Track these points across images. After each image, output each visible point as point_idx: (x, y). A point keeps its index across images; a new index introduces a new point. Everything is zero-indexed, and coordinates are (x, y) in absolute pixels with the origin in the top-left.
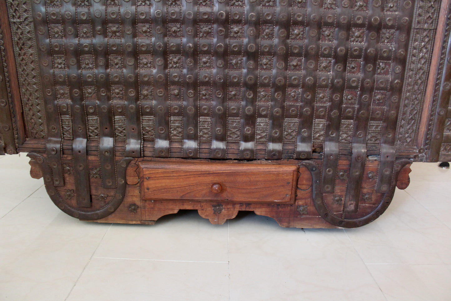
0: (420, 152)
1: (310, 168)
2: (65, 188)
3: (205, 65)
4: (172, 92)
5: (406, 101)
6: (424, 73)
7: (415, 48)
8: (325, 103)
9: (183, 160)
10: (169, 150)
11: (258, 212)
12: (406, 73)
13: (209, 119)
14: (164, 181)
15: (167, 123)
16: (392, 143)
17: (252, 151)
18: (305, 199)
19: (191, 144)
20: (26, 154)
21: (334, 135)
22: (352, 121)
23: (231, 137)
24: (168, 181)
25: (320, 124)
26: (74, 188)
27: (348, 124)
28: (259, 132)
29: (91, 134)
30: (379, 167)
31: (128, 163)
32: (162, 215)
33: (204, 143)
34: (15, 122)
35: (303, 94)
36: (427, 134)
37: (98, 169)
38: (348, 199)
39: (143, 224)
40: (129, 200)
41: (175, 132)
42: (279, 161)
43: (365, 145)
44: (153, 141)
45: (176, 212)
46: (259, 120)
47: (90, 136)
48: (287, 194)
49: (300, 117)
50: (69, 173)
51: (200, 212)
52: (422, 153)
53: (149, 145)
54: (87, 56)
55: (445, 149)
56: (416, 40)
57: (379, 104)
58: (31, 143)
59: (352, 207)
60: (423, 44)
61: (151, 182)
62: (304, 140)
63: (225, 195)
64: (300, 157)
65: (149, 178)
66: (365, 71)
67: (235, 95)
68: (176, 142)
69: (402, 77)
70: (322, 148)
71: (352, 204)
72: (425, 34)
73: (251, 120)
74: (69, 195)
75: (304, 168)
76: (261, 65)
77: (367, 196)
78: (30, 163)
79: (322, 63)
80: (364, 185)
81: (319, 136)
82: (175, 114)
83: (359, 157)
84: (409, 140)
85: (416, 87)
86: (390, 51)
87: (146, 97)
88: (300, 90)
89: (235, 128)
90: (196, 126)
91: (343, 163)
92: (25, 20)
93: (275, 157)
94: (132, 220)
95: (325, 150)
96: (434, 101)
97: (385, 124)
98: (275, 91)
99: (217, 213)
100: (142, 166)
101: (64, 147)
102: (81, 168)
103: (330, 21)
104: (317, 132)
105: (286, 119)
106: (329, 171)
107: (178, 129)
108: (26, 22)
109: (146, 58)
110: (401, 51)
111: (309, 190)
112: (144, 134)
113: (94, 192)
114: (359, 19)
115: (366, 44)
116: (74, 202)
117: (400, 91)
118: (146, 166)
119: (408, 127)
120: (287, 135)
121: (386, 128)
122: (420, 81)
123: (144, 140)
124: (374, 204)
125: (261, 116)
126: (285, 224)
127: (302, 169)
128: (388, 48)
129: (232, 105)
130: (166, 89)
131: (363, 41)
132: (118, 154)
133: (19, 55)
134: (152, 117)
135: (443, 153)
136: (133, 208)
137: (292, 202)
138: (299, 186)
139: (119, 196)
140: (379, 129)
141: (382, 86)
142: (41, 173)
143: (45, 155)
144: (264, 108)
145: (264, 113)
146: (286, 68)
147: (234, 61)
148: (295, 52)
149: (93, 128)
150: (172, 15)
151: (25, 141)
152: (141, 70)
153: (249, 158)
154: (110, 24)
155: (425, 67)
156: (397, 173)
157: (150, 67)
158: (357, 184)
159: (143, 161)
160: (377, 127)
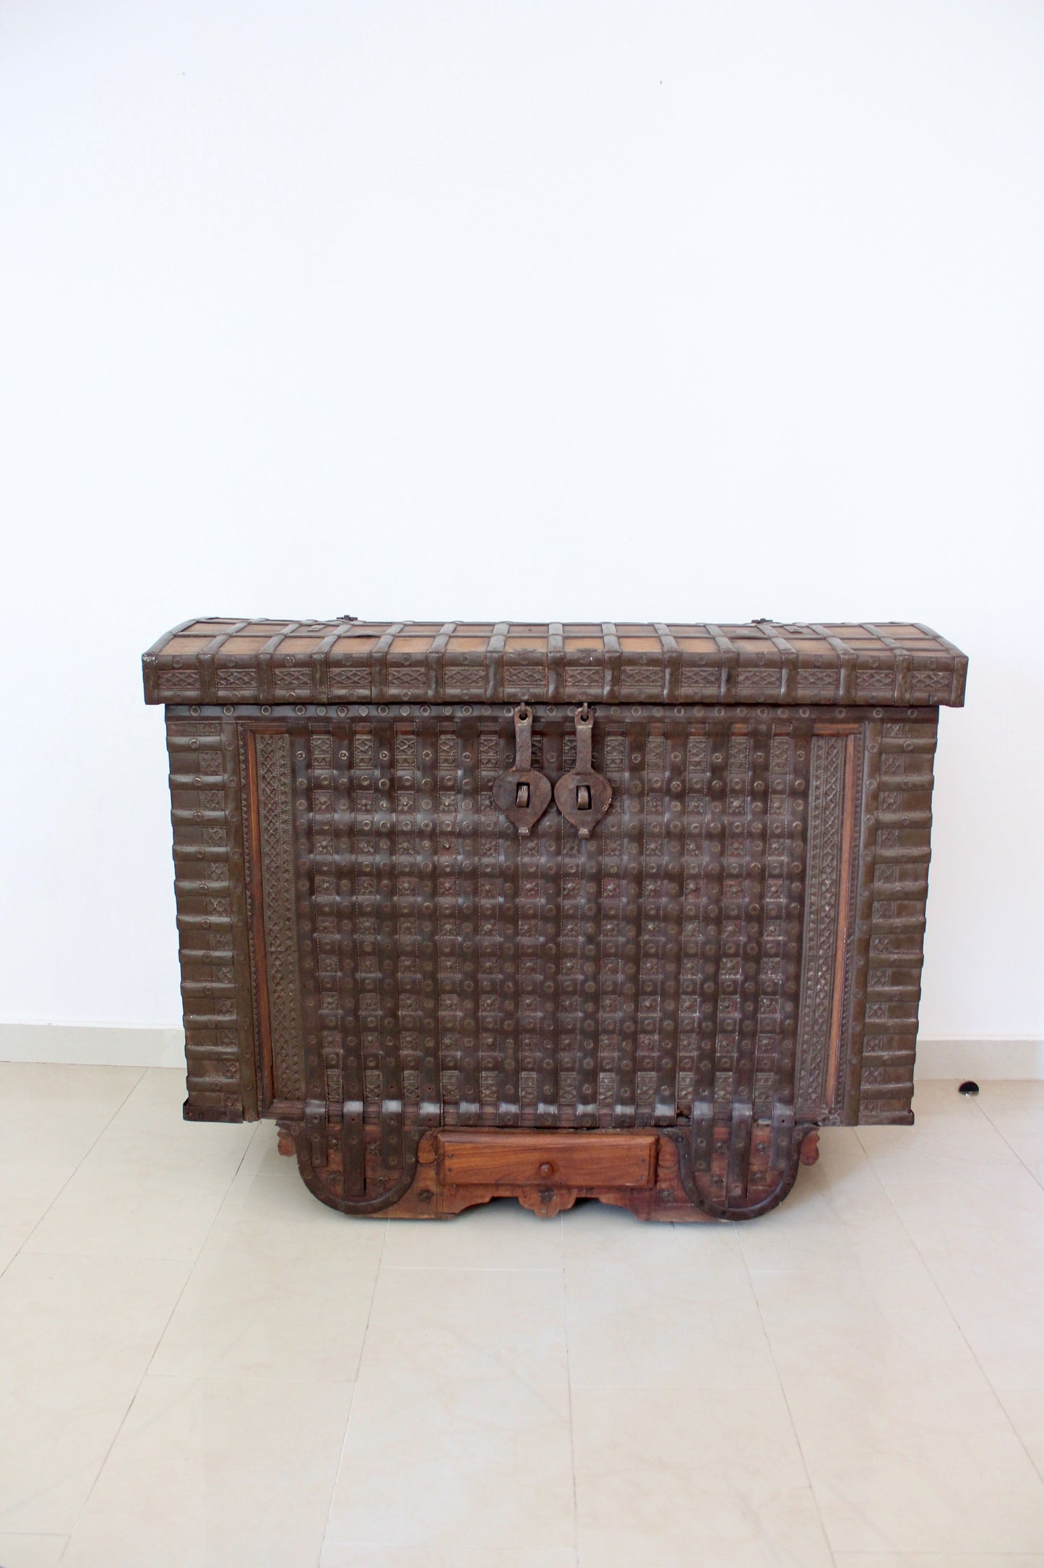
0: (831, 1113)
1: (675, 1139)
2: (328, 1169)
3: (530, 1008)
4: (485, 1042)
5: (805, 1046)
6: (824, 1010)
7: (808, 979)
8: (691, 1051)
9: (498, 1130)
10: (479, 1116)
11: (604, 1198)
12: (800, 1011)
13: (534, 1075)
14: (473, 1159)
15: (477, 1080)
16: (789, 1101)
17: (592, 1116)
18: (670, 1180)
19: (507, 1108)
20: (274, 1121)
21: (706, 1093)
22: (731, 1073)
23: (564, 1097)
24: (478, 1159)
25: (686, 1079)
26: (341, 1168)
27: (725, 1079)
28: (602, 1090)
29: (369, 1095)
30: (772, 1135)
31: (422, 1134)
32: (467, 1204)
33: (527, 1106)
34: (262, 1079)
35: (660, 1043)
36: (838, 1089)
37: (378, 1143)
38: (731, 1180)
39: (440, 1217)
40: (420, 1184)
41: (488, 1092)
42: (631, 1130)
43: (750, 1106)
44: (456, 1103)
45: (487, 1200)
46: (602, 1075)
47: (367, 1097)
48: (642, 1176)
49: (658, 1071)
50: (335, 1148)
51: (521, 1200)
52: (834, 1114)
53: (451, 1109)
54: (368, 995)
55: (866, 1108)
56: (809, 970)
57: (766, 1051)
58: (280, 1106)
59: (737, 1191)
60: (820, 974)
61: (455, 1160)
62: (664, 1101)
63: (557, 1177)
64: (659, 1124)
65: (452, 1155)
66: (743, 1011)
67: (569, 1045)
68: (488, 1105)
69: (795, 1016)
70: (690, 1108)
71: (738, 1186)
72: (821, 961)
73: (591, 1075)
74: (333, 1180)
75: (666, 1139)
76: (603, 1006)
77: (758, 1175)
78: (279, 1134)
79: (685, 1002)
80: (753, 1160)
81: (686, 1094)
82: (487, 1069)
83: (742, 1121)
84: (814, 1096)
85: (816, 1028)
86: (776, 984)
87: (448, 1047)
88: (656, 1037)
89: (570, 1085)
90: (516, 1086)
91: (720, 1131)
92: (287, 949)
93: (626, 1124)
94: (422, 1213)
95: (695, 1113)
96: (842, 1046)
97: (777, 1077)
98: (623, 1040)
99: (545, 1201)
100: (443, 1138)
101: (331, 1112)
102: (355, 1142)
103: (692, 951)
104: (683, 1089)
105: (639, 1073)
106: (701, 1142)
107: (491, 1088)
108: (288, 952)
109: (449, 1000)
110: (791, 985)
111: (676, 1168)
112: (444, 1096)
113: (369, 1173)
114: (730, 948)
115: (742, 978)
116: (339, 1189)
117: (794, 1033)
118: (449, 1139)
119: (811, 1079)
120: (641, 1094)
121: (780, 1082)
122: (821, 1021)
123: (444, 1103)
124: (770, 1186)
125: (604, 1070)
126: (645, 1216)
127: (662, 1141)
128: (772, 980)
129: (566, 1057)
130: (477, 1038)
131: (737, 973)
132: (408, 1122)
133: (275, 991)
134: (456, 1072)
135: (864, 1114)
136: (426, 1196)
137: (651, 1185)
138: (660, 1163)
139: (407, 1180)
140: (770, 1083)
141: (768, 1028)
142: (294, 1149)
143: (302, 1124)
144: (608, 1061)
145: (608, 1067)
146: (636, 1010)
147: (568, 1003)
148: (649, 989)
149: (372, 1087)
150: (486, 948)
151: (272, 1103)
152: (443, 1013)
153: (590, 1126)
154: (403, 958)
155: (826, 1002)
156: (800, 1144)
157: (455, 1010)
158: (743, 1160)
159: (443, 1131)
160: (767, 1080)
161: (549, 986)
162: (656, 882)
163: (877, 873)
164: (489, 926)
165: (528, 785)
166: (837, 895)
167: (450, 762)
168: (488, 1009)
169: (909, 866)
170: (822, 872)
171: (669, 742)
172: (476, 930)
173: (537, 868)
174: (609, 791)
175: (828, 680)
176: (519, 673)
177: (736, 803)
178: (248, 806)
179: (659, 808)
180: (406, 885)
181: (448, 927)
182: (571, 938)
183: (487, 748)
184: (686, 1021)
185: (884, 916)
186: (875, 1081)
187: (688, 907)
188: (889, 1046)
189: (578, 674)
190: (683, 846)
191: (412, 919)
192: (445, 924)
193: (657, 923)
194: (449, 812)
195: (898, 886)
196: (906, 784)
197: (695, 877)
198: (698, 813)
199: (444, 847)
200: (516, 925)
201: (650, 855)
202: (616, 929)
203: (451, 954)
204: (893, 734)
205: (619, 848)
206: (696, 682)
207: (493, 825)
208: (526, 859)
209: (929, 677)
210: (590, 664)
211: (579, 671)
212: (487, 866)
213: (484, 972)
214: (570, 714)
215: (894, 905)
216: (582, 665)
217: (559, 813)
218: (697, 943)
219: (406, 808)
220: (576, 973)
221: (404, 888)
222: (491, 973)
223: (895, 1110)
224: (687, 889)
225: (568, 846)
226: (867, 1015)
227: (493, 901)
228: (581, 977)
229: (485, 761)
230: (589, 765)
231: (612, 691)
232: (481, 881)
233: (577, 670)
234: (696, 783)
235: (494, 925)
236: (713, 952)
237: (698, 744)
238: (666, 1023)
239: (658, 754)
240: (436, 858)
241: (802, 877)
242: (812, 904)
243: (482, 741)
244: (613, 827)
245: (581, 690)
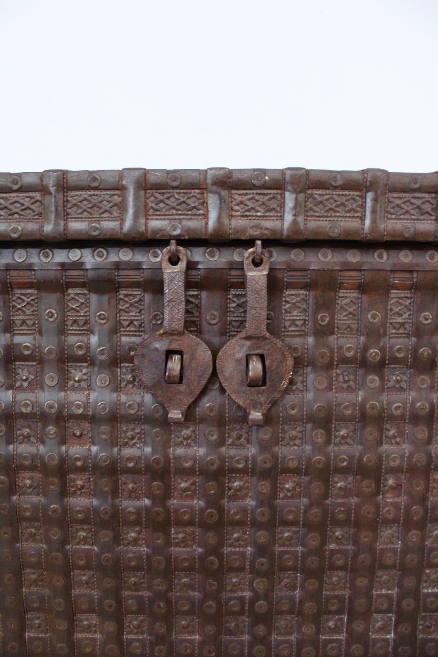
3: (186, 630)
76: (277, 628)
79: (378, 621)
109: (87, 620)
146: (318, 632)
147: (233, 624)
148: (334, 608)
150: (130, 560)
152: (79, 635)
154: (28, 570)
157: (95, 632)
161: (211, 607)
162: (346, 478)
164: (133, 535)
165: (180, 353)
167: (81, 323)
168: (135, 631)
171: (365, 297)
172: (117, 539)
173: (195, 462)
174: (290, 362)
176: (168, 198)
179: (351, 383)
180: (28, 482)
181: (82, 534)
182: (237, 549)
183: (128, 305)
184: (379, 644)
187: (387, 509)
189: (249, 200)
190: (381, 431)
191: (37, 524)
192: (78, 530)
193: (346, 529)
194: (80, 389)
197: (396, 471)
198: (401, 389)
199: (74, 435)
200: (167, 534)
201: (340, 444)
202: (295, 536)
203: (87, 567)
205: (300, 435)
206: (407, 212)
207: (136, 407)
208: (180, 451)
210: (264, 186)
211: (250, 196)
212: (129, 459)
213: (129, 589)
214: (237, 258)
216: (254, 187)
217: (223, 390)
218: (394, 551)
219: (25, 384)
220: (242, 590)
221: (25, 485)
222: (137, 590)
224: (384, 486)
225: (234, 434)
227: (137, 503)
228: (247, 594)
229: (126, 323)
230: (264, 327)
231: (295, 223)
232: (123, 478)
233: (246, 194)
234: (399, 350)
235: (139, 533)
236: (415, 562)
237: (401, 301)
238: (354, 647)
239: (350, 313)
240: (64, 448)
243: (121, 296)
244: (293, 409)
245: (253, 223)
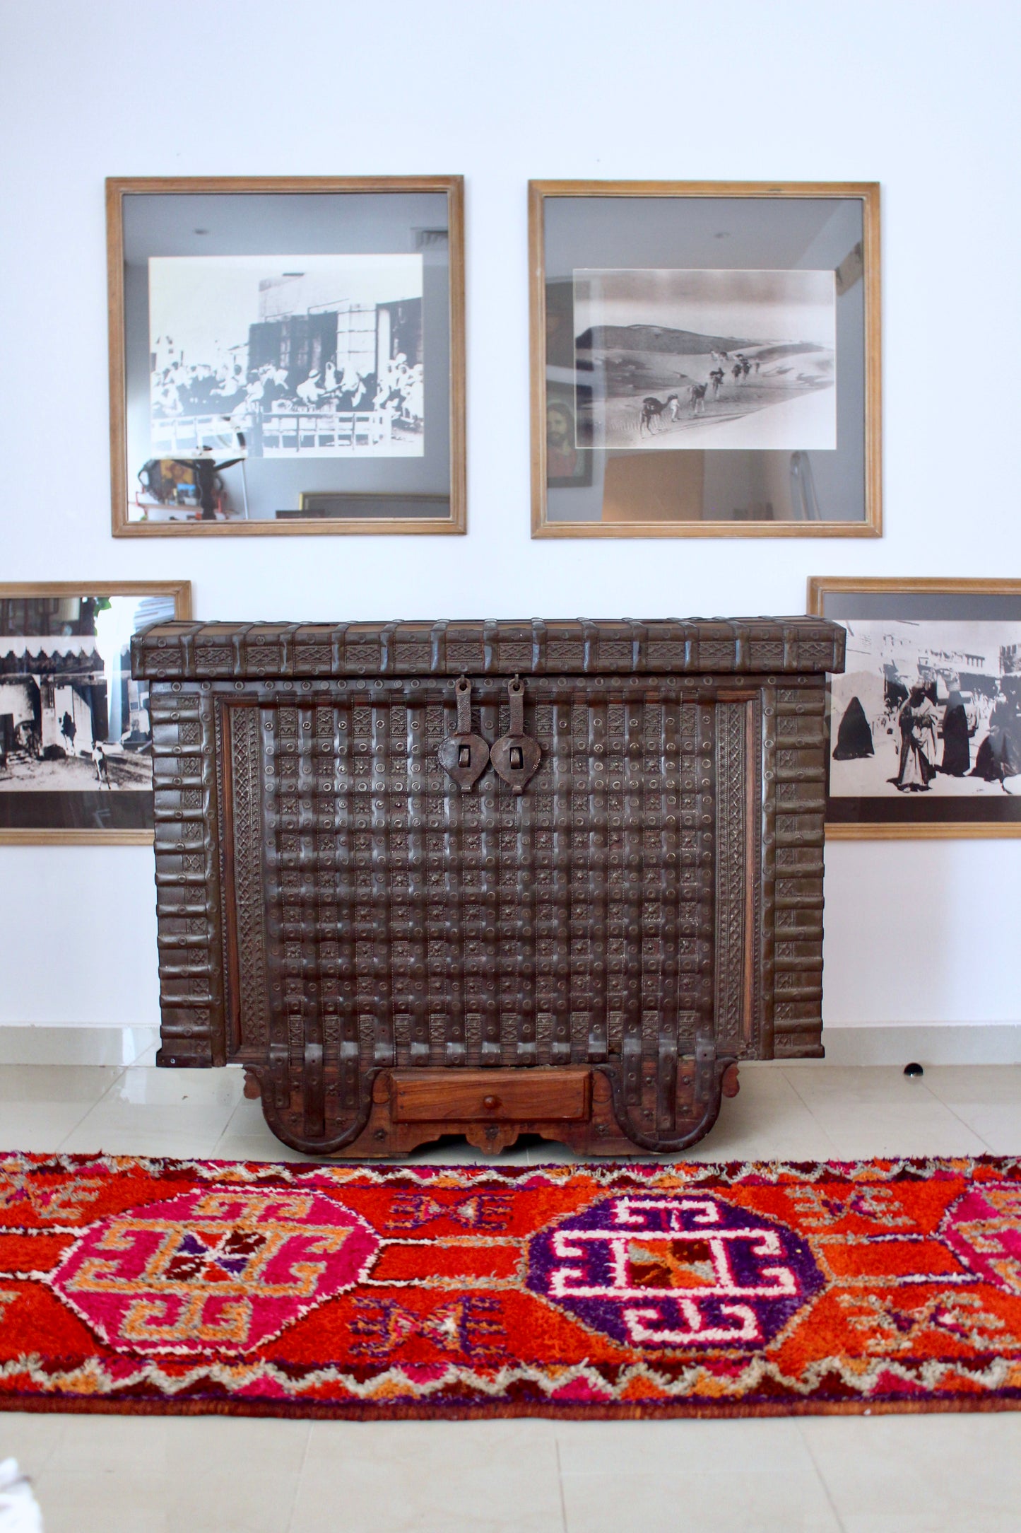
0: (747, 1046)
1: (607, 1074)
2: (290, 1110)
3: (473, 953)
4: (434, 985)
5: (722, 985)
6: (738, 950)
7: (723, 922)
8: (619, 991)
9: (447, 1069)
10: (429, 1057)
11: (546, 1135)
12: (716, 951)
13: (478, 1016)
14: (423, 1096)
15: (426, 1023)
16: (710, 1037)
17: (533, 1055)
18: (605, 1114)
19: (455, 1049)
20: (241, 1066)
21: (635, 1031)
22: (656, 1012)
23: (506, 1038)
24: (428, 1096)
25: (616, 1017)
26: (302, 1110)
27: (651, 1017)
28: (540, 1030)
29: (329, 1039)
30: (696, 1069)
31: (377, 1074)
32: (419, 1143)
33: (473, 1046)
34: (230, 1025)
35: (591, 983)
36: (754, 1024)
37: (336, 1084)
38: (660, 1113)
40: (375, 1124)
41: (436, 1034)
42: (568, 1067)
43: (675, 1042)
44: (408, 1045)
45: (436, 1140)
46: (540, 1015)
47: (327, 1041)
48: (579, 1108)
49: (590, 1010)
50: (297, 1090)
51: (468, 1138)
52: (751, 1048)
53: (403, 1051)
54: (328, 943)
55: (780, 1043)
56: (723, 913)
57: (687, 990)
58: (247, 1052)
59: (667, 1124)
60: (732, 916)
61: (406, 1098)
62: (597, 1038)
63: (501, 1113)
64: (593, 1059)
65: (404, 1093)
66: (666, 952)
67: (509, 987)
68: (437, 1046)
69: (712, 955)
70: (620, 1046)
71: (667, 1119)
72: (732, 905)
73: (530, 1015)
74: (295, 1121)
75: (599, 1074)
76: (539, 950)
77: (685, 1108)
78: (245, 1078)
79: (613, 945)
80: (679, 1093)
81: (617, 1033)
82: (435, 1012)
83: (668, 1056)
84: (732, 1033)
85: (732, 968)
86: (693, 927)
87: (401, 991)
88: (588, 978)
89: (511, 1026)
90: (462, 1026)
91: (648, 1066)
92: (255, 902)
93: (563, 1061)
94: (377, 1153)
95: (625, 1050)
96: (755, 983)
98: (558, 981)
99: (491, 1138)
100: (395, 1078)
101: (294, 1055)
102: (315, 1083)
103: (618, 897)
104: (614, 1028)
105: (573, 1013)
106: (632, 1076)
107: (439, 1030)
108: (257, 905)
109: (402, 946)
110: (707, 927)
111: (609, 1102)
112: (397, 1038)
113: (328, 1114)
114: (651, 893)
115: (663, 921)
116: (301, 1129)
117: (711, 973)
118: (400, 1078)
119: (730, 1017)
120: (575, 1033)
121: (701, 1018)
122: (735, 960)
123: (397, 1045)
124: (696, 1118)
125: (542, 1011)
126: (581, 1151)
127: (597, 1076)
128: (690, 923)
129: (507, 999)
130: (426, 982)
131: (658, 917)
132: (364, 1063)
133: (243, 942)
134: (407, 1016)
135: (779, 1048)
136: (381, 1135)
137: (586, 1118)
138: (595, 1098)
139: (363, 1120)
140: (692, 1020)
141: (688, 968)
142: (259, 1092)
143: (267, 1068)
144: (545, 1001)
145: (546, 1007)
146: (569, 953)
147: (508, 947)
148: (580, 933)
149: (331, 1031)
150: (434, 897)
151: (238, 1049)
152: (396, 959)
153: (531, 1063)
154: (359, 907)
155: (740, 943)
156: (722, 1076)
157: (407, 956)
158: (670, 1093)
159: (396, 1071)
160: (689, 1018)
161: (491, 932)
162: (583, 834)
163: (778, 823)
164: (437, 877)
165: (467, 747)
166: (744, 844)
167: (401, 729)
168: (436, 954)
169: (807, 817)
170: (730, 823)
171: (591, 710)
172: (425, 881)
173: (479, 823)
174: (539, 753)
175: (725, 651)
176: (459, 649)
177: (651, 764)
178: (222, 771)
179: (584, 767)
180: (362, 841)
181: (399, 878)
182: (509, 886)
183: (433, 717)
184: (614, 963)
185: (786, 862)
186: (786, 1016)
187: (613, 857)
188: (798, 983)
189: (510, 649)
190: (606, 801)
191: (368, 872)
192: (397, 876)
193: (585, 872)
194: (399, 775)
195: (797, 835)
196: (800, 742)
197: (619, 829)
198: (619, 772)
199: (396, 806)
200: (460, 876)
201: (577, 810)
202: (549, 877)
203: (403, 903)
204: (786, 699)
205: (550, 804)
206: (612, 655)
207: (439, 785)
208: (469, 816)
209: (813, 646)
210: (520, 640)
211: (511, 647)
212: (434, 822)
213: (432, 920)
214: (504, 686)
215: (795, 852)
216: (513, 641)
217: (496, 775)
218: (621, 889)
219: (361, 772)
220: (514, 919)
221: (360, 843)
222: (438, 920)
223: (807, 1044)
224: (611, 840)
225: (505, 803)
226: (776, 954)
227: (438, 854)
228: (518, 923)
229: (431, 729)
230: (521, 729)
231: (540, 663)
232: (429, 835)
233: (509, 646)
234: (616, 745)
235: (440, 876)
236: (636, 897)
237: (616, 711)
238: (596, 964)
239: (582, 720)
240: (389, 816)
241: (711, 827)
242: (722, 853)
243: (429, 711)
244: (544, 784)
245: (513, 663)
